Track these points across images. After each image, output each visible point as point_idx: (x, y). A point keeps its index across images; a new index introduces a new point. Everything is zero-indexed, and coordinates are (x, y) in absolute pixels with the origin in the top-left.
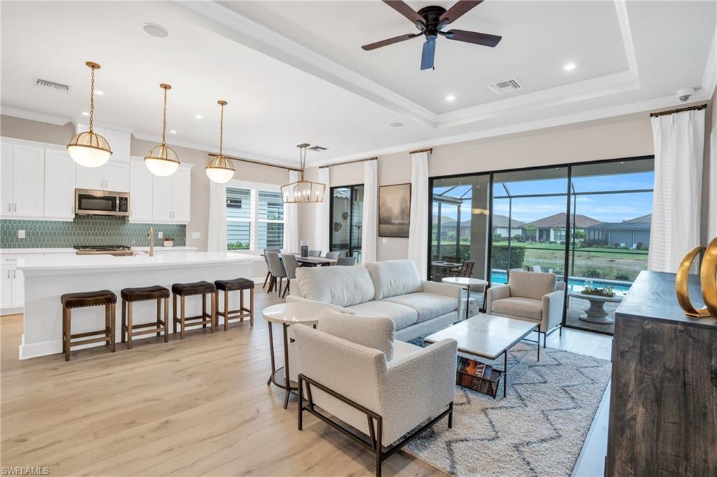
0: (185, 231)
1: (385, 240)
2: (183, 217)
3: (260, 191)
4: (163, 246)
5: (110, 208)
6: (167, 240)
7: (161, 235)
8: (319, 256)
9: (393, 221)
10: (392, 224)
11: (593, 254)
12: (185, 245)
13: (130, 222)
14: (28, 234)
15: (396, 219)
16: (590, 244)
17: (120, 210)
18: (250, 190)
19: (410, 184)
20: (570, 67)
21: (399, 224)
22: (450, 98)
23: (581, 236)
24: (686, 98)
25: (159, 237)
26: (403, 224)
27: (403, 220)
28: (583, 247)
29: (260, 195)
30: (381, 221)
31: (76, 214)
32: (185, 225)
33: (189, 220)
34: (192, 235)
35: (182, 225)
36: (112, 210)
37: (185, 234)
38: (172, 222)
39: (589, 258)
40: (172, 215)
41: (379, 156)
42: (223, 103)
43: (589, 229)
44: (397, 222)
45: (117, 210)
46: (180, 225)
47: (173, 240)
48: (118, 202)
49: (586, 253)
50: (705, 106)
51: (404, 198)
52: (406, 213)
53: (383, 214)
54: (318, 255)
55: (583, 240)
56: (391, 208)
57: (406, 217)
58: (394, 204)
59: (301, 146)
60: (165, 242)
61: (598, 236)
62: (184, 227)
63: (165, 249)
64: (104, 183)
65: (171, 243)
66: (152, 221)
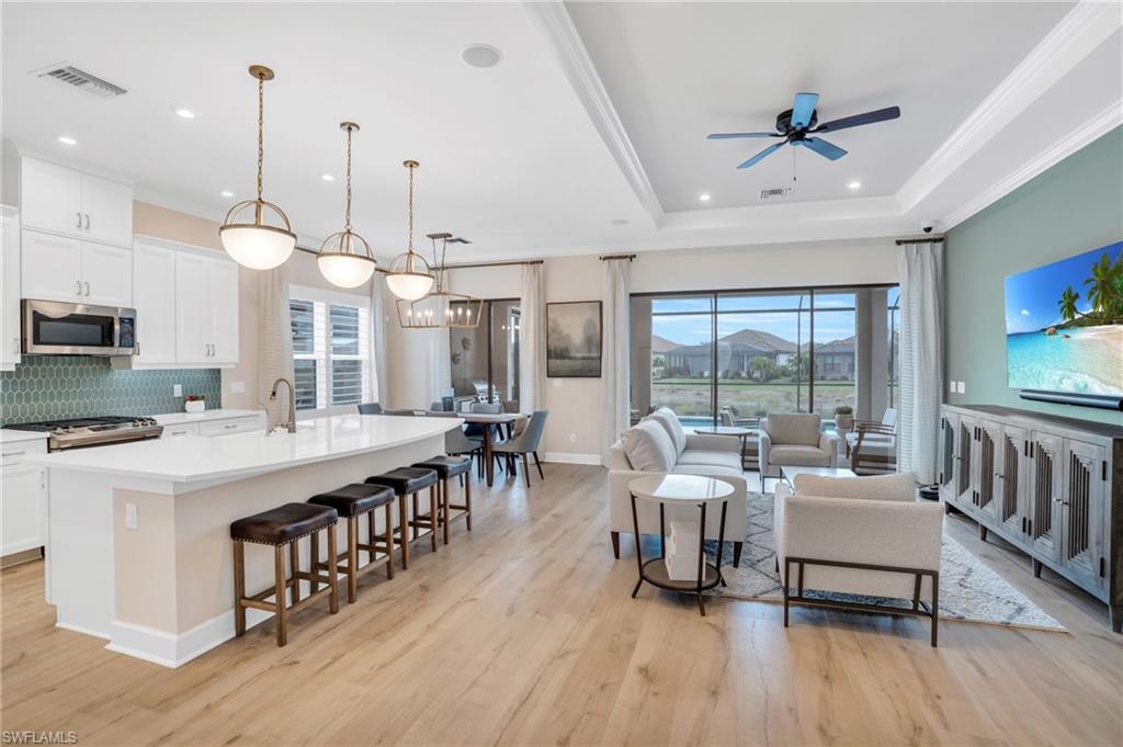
0: (219, 380)
1: (557, 382)
2: (228, 355)
3: (332, 306)
4: (185, 411)
5: (100, 341)
6: (193, 399)
7: (178, 391)
9: (573, 354)
10: (571, 358)
11: (677, 386)
12: (220, 407)
13: (134, 367)
15: (578, 351)
16: (670, 373)
17: (119, 345)
18: (312, 304)
19: (601, 303)
20: (855, 185)
21: (583, 358)
22: (705, 198)
23: (662, 364)
24: (928, 230)
25: (176, 395)
26: (590, 358)
27: (590, 352)
28: (664, 378)
29: (332, 313)
30: (552, 354)
31: (24, 355)
32: (219, 370)
33: (237, 361)
34: (230, 388)
35: (214, 370)
36: (104, 345)
37: (220, 386)
39: (673, 392)
40: (210, 351)
41: (547, 258)
42: (412, 164)
43: (669, 355)
44: (579, 355)
45: (117, 343)
46: (210, 370)
47: (203, 398)
48: (117, 327)
49: (669, 386)
50: (941, 240)
51: (589, 323)
52: (596, 342)
53: (554, 344)
55: (662, 368)
56: (568, 335)
57: (594, 349)
58: (574, 330)
59: (435, 236)
60: (189, 405)
61: (677, 363)
62: (216, 374)
63: (188, 417)
64: (83, 287)
65: (201, 404)
66: (176, 364)
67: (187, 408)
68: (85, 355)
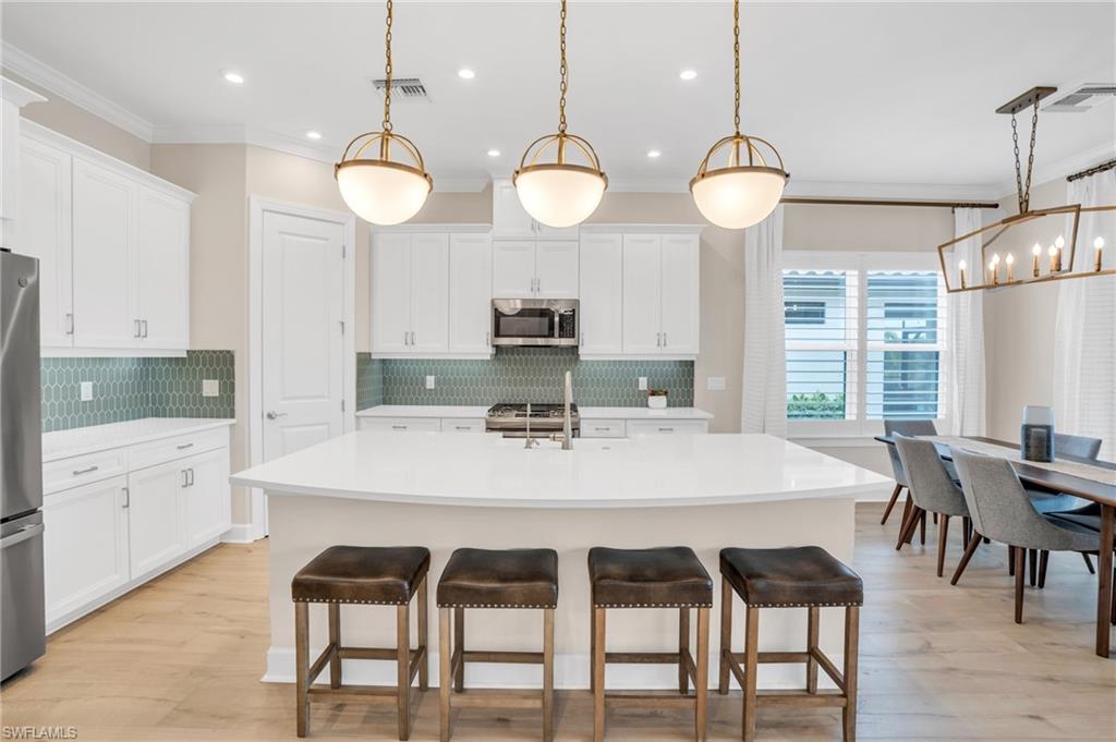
0: (691, 374)
2: (683, 346)
4: (647, 406)
5: (547, 333)
6: (653, 394)
7: (643, 384)
8: (1092, 459)
12: (692, 405)
13: (581, 358)
14: (437, 382)
17: (560, 336)
25: (641, 388)
31: (497, 347)
32: (692, 362)
33: (697, 352)
34: (707, 383)
35: (685, 362)
36: (548, 336)
37: (692, 381)
38: (662, 355)
40: (662, 340)
45: (556, 334)
46: (680, 362)
47: (666, 393)
48: (556, 319)
54: (1085, 453)
59: (1013, 108)
60: (652, 400)
62: (688, 367)
63: (650, 413)
64: (536, 285)
65: (663, 400)
66: (623, 355)
67: (650, 404)
68: (545, 346)
